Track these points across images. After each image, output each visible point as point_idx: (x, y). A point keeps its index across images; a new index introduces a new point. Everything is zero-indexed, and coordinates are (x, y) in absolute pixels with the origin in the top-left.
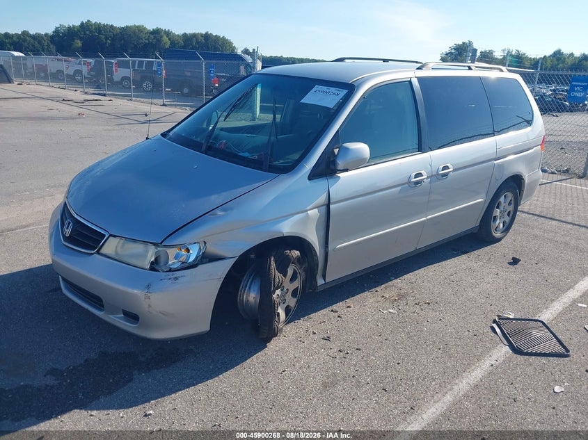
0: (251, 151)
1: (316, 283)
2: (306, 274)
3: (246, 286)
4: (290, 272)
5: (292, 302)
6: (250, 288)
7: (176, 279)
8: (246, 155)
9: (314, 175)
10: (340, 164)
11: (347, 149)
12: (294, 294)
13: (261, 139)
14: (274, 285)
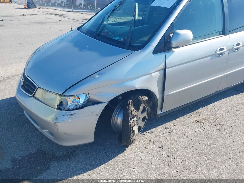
0: (120, 36)
1: (157, 113)
2: (151, 109)
3: (116, 114)
4: (141, 108)
5: (142, 124)
6: (118, 115)
7: (72, 115)
8: (117, 38)
9: (156, 51)
10: (174, 43)
11: (178, 34)
12: (143, 120)
13: (127, 28)
14: (131, 116)
